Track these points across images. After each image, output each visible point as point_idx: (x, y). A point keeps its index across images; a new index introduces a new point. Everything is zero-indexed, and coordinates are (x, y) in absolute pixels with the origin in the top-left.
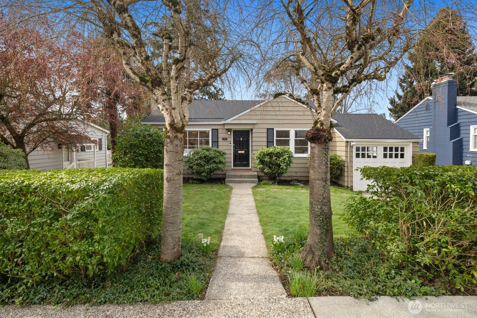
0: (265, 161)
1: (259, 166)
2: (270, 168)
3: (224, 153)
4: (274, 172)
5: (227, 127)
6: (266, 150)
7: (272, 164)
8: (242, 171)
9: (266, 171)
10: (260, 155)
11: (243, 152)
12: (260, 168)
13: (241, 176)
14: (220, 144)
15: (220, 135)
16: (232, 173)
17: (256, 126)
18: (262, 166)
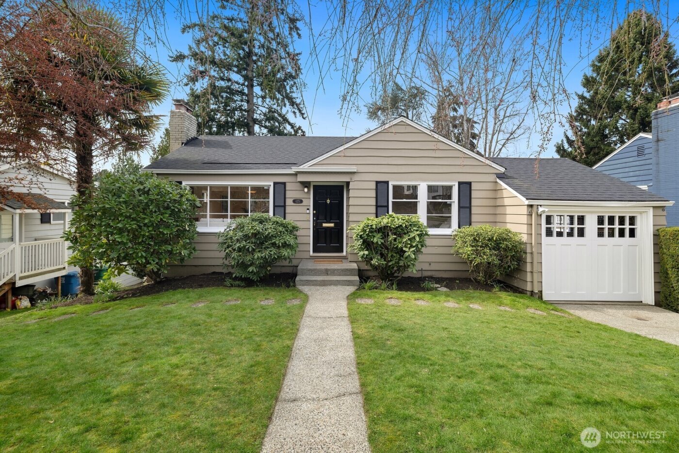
0: (372, 242)
1: (361, 253)
2: (382, 255)
3: (294, 227)
4: (390, 264)
5: (301, 178)
6: (374, 222)
7: (387, 249)
8: (328, 262)
9: (374, 262)
10: (364, 231)
11: (332, 225)
12: (362, 257)
13: (327, 272)
14: (288, 210)
15: (288, 194)
16: (311, 265)
17: (356, 177)
18: (366, 253)
